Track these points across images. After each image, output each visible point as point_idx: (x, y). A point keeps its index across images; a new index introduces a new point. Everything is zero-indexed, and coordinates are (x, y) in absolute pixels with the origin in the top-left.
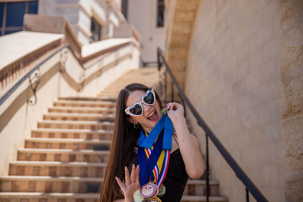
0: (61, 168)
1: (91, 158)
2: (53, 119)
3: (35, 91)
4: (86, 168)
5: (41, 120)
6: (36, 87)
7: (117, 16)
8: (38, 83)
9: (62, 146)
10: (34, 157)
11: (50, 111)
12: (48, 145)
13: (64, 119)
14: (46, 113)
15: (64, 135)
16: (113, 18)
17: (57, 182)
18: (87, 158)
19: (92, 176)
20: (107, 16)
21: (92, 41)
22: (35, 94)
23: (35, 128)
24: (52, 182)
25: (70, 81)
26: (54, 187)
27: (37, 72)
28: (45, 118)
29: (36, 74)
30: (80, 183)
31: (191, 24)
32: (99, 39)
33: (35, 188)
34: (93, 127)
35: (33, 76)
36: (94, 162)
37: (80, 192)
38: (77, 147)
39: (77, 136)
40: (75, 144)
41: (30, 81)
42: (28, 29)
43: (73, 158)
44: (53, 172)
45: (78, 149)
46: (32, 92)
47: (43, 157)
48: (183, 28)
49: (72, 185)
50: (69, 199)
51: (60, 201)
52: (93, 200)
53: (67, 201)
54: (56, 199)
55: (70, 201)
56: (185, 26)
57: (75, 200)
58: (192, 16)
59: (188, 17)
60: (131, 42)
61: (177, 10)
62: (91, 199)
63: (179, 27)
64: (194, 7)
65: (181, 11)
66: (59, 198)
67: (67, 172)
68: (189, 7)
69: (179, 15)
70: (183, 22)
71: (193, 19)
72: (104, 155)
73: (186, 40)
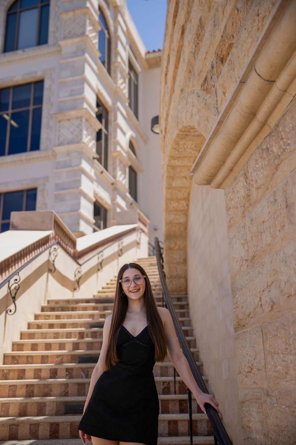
0: (39, 385)
1: (74, 373)
2: (39, 327)
3: (14, 298)
4: (66, 385)
5: (25, 329)
6: (16, 294)
7: (124, 198)
8: (17, 289)
9: (44, 359)
10: (11, 374)
11: (36, 317)
12: (29, 359)
13: (51, 326)
14: (32, 319)
15: (48, 347)
16: (119, 200)
17: (32, 404)
18: (69, 372)
19: (72, 395)
20: (113, 199)
21: (96, 228)
22: (14, 302)
23: (17, 339)
24: (27, 403)
25: (63, 280)
26: (29, 410)
27: (16, 277)
28: (29, 326)
29: (16, 280)
30: (57, 403)
31: (186, 213)
32: (105, 227)
33: (8, 412)
34: (81, 335)
35: (12, 281)
36: (77, 377)
37: (57, 414)
38: (61, 359)
39: (62, 346)
40: (58, 356)
41: (9, 288)
42: (16, 228)
43: (54, 374)
44: (30, 390)
45: (61, 362)
46: (11, 300)
47: (21, 375)
48: (177, 217)
49: (49, 406)
50: (42, 424)
51: (32, 427)
52: (69, 424)
53: (40, 425)
54: (27, 425)
55: (43, 425)
56: (180, 215)
57: (49, 424)
58: (185, 204)
59: (181, 205)
60: (137, 227)
61: (167, 199)
62: (67, 422)
63: (173, 216)
64: (186, 195)
65: (172, 199)
66: (31, 423)
67: (45, 391)
68: (180, 195)
69: (171, 204)
70: (176, 210)
71: (187, 207)
72: (88, 368)
73: (182, 229)
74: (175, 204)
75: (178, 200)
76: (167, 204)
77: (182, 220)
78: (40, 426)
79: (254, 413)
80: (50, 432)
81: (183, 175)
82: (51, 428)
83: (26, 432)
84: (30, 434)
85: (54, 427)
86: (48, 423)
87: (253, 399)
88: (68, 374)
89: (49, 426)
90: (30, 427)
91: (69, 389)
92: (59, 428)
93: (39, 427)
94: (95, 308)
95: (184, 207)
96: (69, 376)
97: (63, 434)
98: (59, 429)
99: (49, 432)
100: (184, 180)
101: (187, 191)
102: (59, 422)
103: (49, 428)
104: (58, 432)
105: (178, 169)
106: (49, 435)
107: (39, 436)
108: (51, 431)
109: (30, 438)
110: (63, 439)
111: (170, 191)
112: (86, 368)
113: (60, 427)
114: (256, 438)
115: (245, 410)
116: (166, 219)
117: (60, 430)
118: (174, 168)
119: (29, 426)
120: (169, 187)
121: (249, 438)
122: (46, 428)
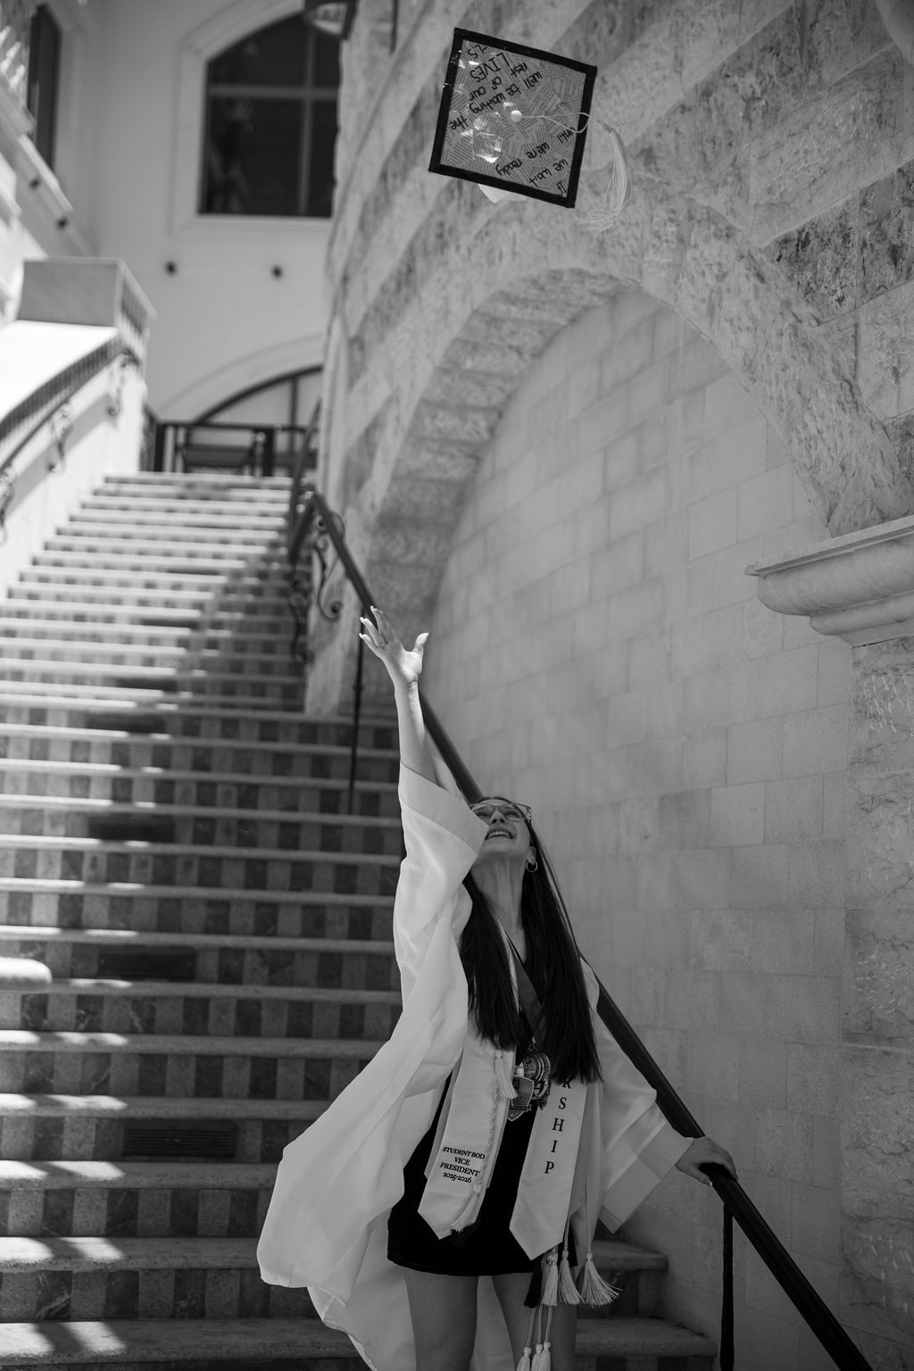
0: (10, 1055)
1: (106, 1012)
4: (104, 1057)
18: (89, 1010)
26: (8, 1139)
30: (101, 1122)
31: (479, 452)
34: (73, 863)
37: (99, 1154)
40: (27, 945)
43: (35, 1011)
48: (442, 460)
49: (73, 1131)
50: (84, 1192)
51: (51, 1200)
52: (169, 1193)
53: (79, 1195)
54: (35, 1193)
55: (88, 1194)
56: (452, 456)
57: (106, 1192)
58: (483, 425)
59: (469, 426)
60: (113, 343)
61: (425, 402)
62: (162, 1189)
63: (426, 457)
64: (497, 398)
65: (442, 405)
66: (47, 1188)
67: (31, 1073)
68: (478, 397)
69: (434, 417)
70: (445, 442)
71: (486, 436)
72: (154, 999)
73: (447, 502)
74: (447, 422)
75: (462, 410)
76: (417, 415)
77: (457, 473)
78: (76, 1197)
79: (906, 1253)
80: (108, 1215)
81: (515, 343)
82: (111, 1204)
83: (32, 1213)
84: (44, 1219)
85: (120, 1202)
86: (104, 1189)
87: (901, 1219)
88: (84, 1017)
89: (106, 1196)
90: (46, 1201)
91: (111, 1070)
92: (137, 1204)
93: (73, 1200)
94: (79, 750)
95: (478, 433)
96: (87, 1021)
97: (150, 1222)
98: (136, 1209)
99: (105, 1215)
100: (514, 357)
101: (508, 387)
102: (138, 1187)
103: (104, 1205)
104: (134, 1215)
105: (506, 329)
106: (104, 1223)
107: (74, 1227)
108: (110, 1214)
109: (45, 1231)
110: (150, 1237)
111: (447, 380)
112: (144, 999)
113: (140, 1202)
114: (901, 1309)
115: (868, 1240)
116: (398, 461)
117: (140, 1210)
118: (493, 321)
119: (42, 1195)
120: (449, 368)
121: (871, 1303)
122: (98, 1204)
